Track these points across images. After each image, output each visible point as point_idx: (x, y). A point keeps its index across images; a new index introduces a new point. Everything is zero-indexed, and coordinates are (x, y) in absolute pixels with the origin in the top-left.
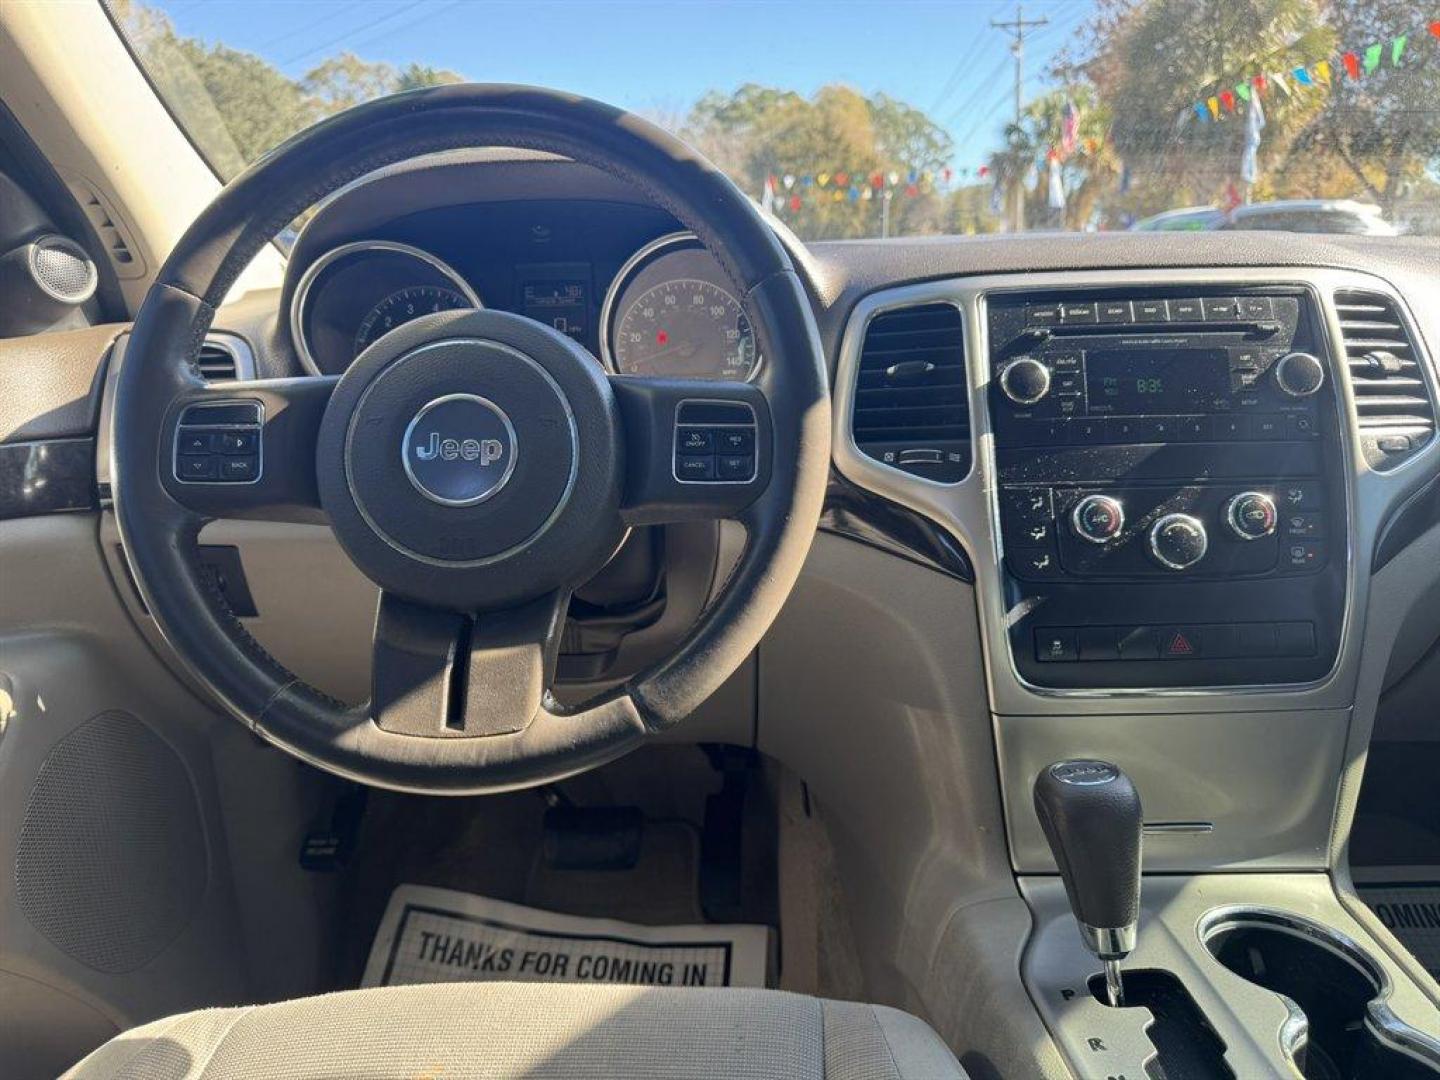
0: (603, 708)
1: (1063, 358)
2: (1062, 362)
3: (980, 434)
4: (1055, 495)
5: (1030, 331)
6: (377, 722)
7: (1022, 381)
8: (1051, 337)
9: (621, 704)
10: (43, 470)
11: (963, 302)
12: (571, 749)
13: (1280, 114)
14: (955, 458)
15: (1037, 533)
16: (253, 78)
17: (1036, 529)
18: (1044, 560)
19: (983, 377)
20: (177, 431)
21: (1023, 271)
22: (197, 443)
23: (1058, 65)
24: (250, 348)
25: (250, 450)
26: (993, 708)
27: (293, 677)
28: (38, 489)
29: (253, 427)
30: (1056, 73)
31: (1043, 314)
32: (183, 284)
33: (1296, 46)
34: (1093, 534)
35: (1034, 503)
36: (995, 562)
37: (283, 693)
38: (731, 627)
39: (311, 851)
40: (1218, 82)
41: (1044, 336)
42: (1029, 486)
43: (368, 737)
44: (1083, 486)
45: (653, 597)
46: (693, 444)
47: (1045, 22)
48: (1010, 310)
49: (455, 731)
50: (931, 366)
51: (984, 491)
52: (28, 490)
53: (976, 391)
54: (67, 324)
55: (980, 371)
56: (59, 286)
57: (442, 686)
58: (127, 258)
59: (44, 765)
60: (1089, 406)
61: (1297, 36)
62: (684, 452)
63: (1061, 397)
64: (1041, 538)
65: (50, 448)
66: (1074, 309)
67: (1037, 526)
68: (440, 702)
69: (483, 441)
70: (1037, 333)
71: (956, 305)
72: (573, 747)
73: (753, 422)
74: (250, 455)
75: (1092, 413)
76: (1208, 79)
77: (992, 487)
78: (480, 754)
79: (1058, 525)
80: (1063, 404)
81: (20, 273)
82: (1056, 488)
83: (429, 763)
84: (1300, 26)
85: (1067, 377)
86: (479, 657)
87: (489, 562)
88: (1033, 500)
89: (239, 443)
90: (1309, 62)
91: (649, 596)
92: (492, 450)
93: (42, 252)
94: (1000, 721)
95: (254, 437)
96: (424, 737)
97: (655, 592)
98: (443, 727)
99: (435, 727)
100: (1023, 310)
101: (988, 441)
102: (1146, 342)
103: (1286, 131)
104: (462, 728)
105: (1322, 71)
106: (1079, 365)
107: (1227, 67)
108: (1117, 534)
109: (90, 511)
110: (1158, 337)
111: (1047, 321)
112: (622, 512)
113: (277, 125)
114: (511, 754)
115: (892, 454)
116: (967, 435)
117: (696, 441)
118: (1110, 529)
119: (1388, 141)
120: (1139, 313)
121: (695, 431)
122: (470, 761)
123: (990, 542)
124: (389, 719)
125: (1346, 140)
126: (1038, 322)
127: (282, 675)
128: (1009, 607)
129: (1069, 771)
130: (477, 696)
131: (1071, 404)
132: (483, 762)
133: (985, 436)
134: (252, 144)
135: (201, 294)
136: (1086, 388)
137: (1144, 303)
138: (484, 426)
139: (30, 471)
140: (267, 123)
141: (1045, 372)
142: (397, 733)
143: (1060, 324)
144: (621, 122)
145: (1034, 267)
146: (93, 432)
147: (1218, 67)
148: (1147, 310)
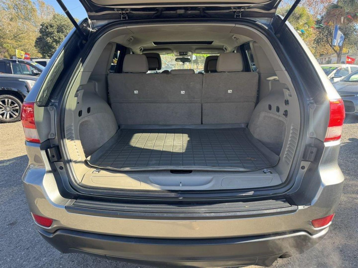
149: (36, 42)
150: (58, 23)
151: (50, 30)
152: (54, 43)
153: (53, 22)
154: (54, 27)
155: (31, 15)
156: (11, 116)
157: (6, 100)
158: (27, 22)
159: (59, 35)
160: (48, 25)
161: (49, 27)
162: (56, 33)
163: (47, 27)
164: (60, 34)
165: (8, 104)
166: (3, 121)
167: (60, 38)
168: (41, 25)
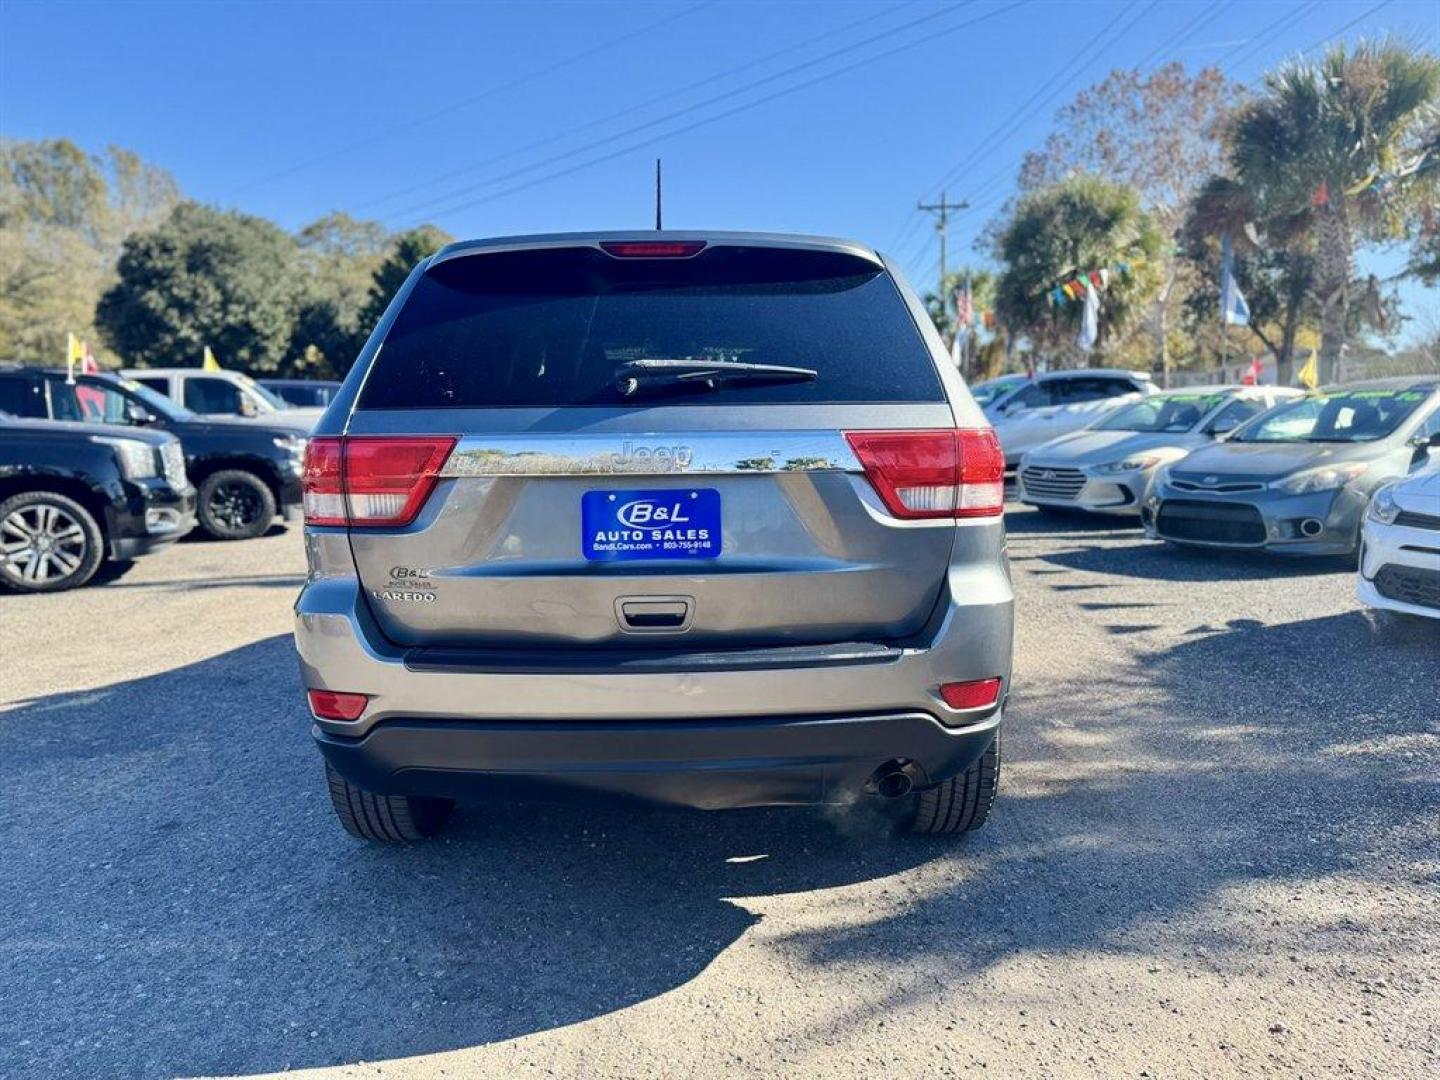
16: (265, 239)
40: (1073, 272)
47: (965, 206)
61: (1137, 236)
76: (1067, 269)
84: (1140, 227)
113: (285, 280)
134: (263, 297)
140: (277, 279)
149: (101, 308)
150: (193, 238)
151: (158, 262)
152: (174, 313)
153: (172, 233)
154: (177, 254)
155: (82, 203)
156: (53, 570)
157: (41, 510)
158: (63, 233)
159: (194, 282)
160: (153, 244)
161: (155, 253)
162: (184, 276)
163: (147, 253)
164: (199, 278)
165: (45, 526)
166: (23, 586)
167: (195, 295)
168: (126, 245)
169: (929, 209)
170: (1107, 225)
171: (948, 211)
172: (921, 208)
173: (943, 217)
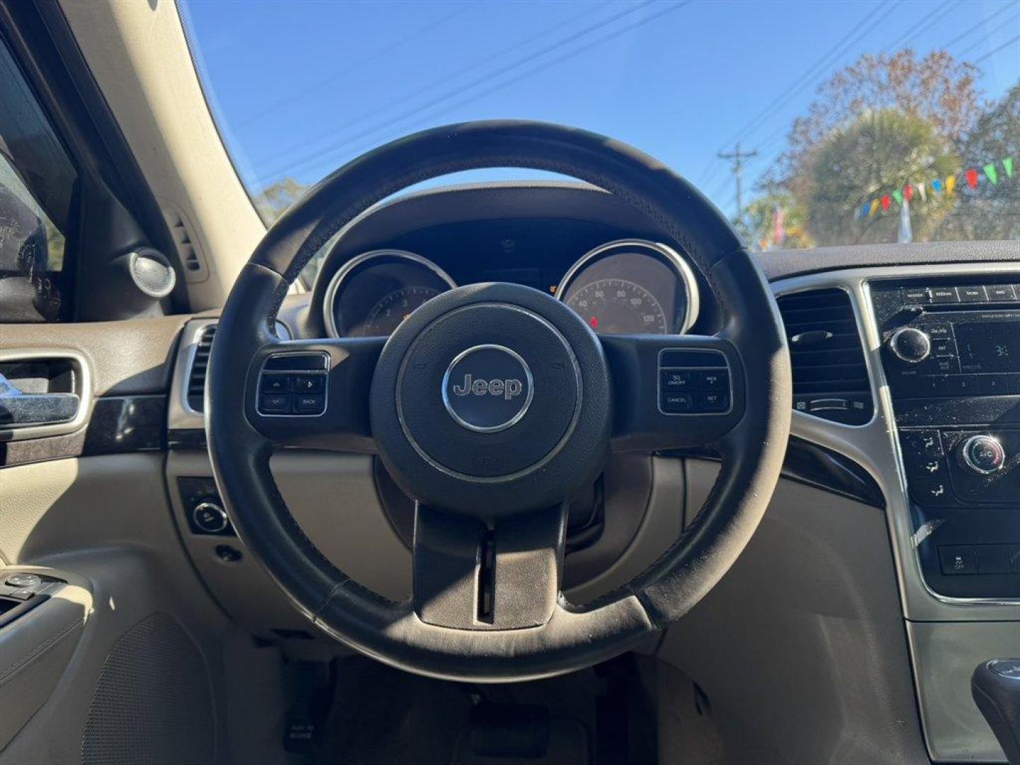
0: (613, 606)
1: (935, 329)
2: (936, 331)
3: (878, 387)
4: (942, 435)
5: (907, 307)
6: (420, 616)
7: (907, 344)
8: (924, 313)
9: (630, 604)
10: (131, 421)
11: (850, 287)
12: (587, 643)
13: (924, 210)
14: (859, 405)
15: (931, 466)
17: (931, 464)
18: (939, 490)
19: (875, 343)
20: (260, 374)
21: (893, 265)
22: (277, 384)
23: (764, 181)
24: (288, 329)
25: (318, 391)
26: (906, 615)
27: (345, 577)
28: (126, 435)
29: (321, 372)
30: (763, 187)
31: (915, 296)
32: (270, 264)
33: (932, 167)
34: (981, 467)
35: (925, 443)
36: (903, 490)
37: (338, 590)
38: (722, 536)
39: (292, 736)
40: (880, 190)
41: (919, 312)
42: (920, 428)
43: (412, 628)
44: (965, 429)
45: (589, 523)
46: (675, 383)
47: (754, 154)
48: (888, 292)
49: (487, 625)
50: (830, 335)
51: (888, 431)
52: (119, 437)
53: (871, 354)
54: (149, 314)
55: (872, 337)
56: (150, 285)
57: (473, 584)
58: (195, 267)
59: (109, 656)
60: (962, 367)
61: (931, 160)
62: (668, 391)
63: (938, 358)
64: (934, 470)
65: (136, 403)
66: (939, 291)
67: (931, 462)
68: (472, 599)
69: (506, 381)
70: (913, 309)
71: (844, 289)
72: (589, 641)
73: (726, 365)
74: (319, 394)
75: (964, 371)
76: (872, 188)
77: (893, 429)
78: (509, 646)
79: (947, 460)
80: (941, 364)
81: (124, 273)
82: (942, 430)
83: (465, 652)
84: (934, 153)
85: (942, 343)
86: (503, 559)
87: (511, 478)
88: (925, 440)
89: (310, 384)
90: (942, 176)
91: (587, 521)
92: (513, 388)
93: (139, 259)
94: (912, 627)
95: (322, 379)
96: (459, 629)
97: (592, 518)
98: (476, 622)
99: (468, 620)
100: (899, 292)
101: (885, 391)
102: (1001, 316)
103: (930, 222)
104: (492, 622)
105: (950, 182)
106: (949, 333)
107: (885, 180)
108: (1001, 467)
109: (160, 451)
110: (1011, 313)
111: (920, 301)
112: (613, 440)
114: (536, 646)
115: (804, 403)
116: (868, 387)
117: (677, 381)
118: (995, 462)
119: (999, 229)
120: (993, 295)
121: (677, 373)
122: (500, 652)
123: (897, 473)
124: (429, 613)
125: (969, 228)
126: (912, 301)
127: (337, 574)
128: (915, 528)
129: (1006, 668)
130: (504, 592)
131: (947, 363)
132: (512, 652)
133: (883, 387)
135: (283, 272)
136: (957, 352)
137: (995, 287)
138: (508, 369)
139: (121, 422)
141: (924, 337)
142: (436, 625)
143: (929, 303)
144: (606, 144)
145: (901, 262)
146: (167, 390)
147: (879, 179)
148: (998, 292)
169: (728, 157)
170: (906, 151)
171: (742, 159)
172: (720, 156)
173: (738, 163)
